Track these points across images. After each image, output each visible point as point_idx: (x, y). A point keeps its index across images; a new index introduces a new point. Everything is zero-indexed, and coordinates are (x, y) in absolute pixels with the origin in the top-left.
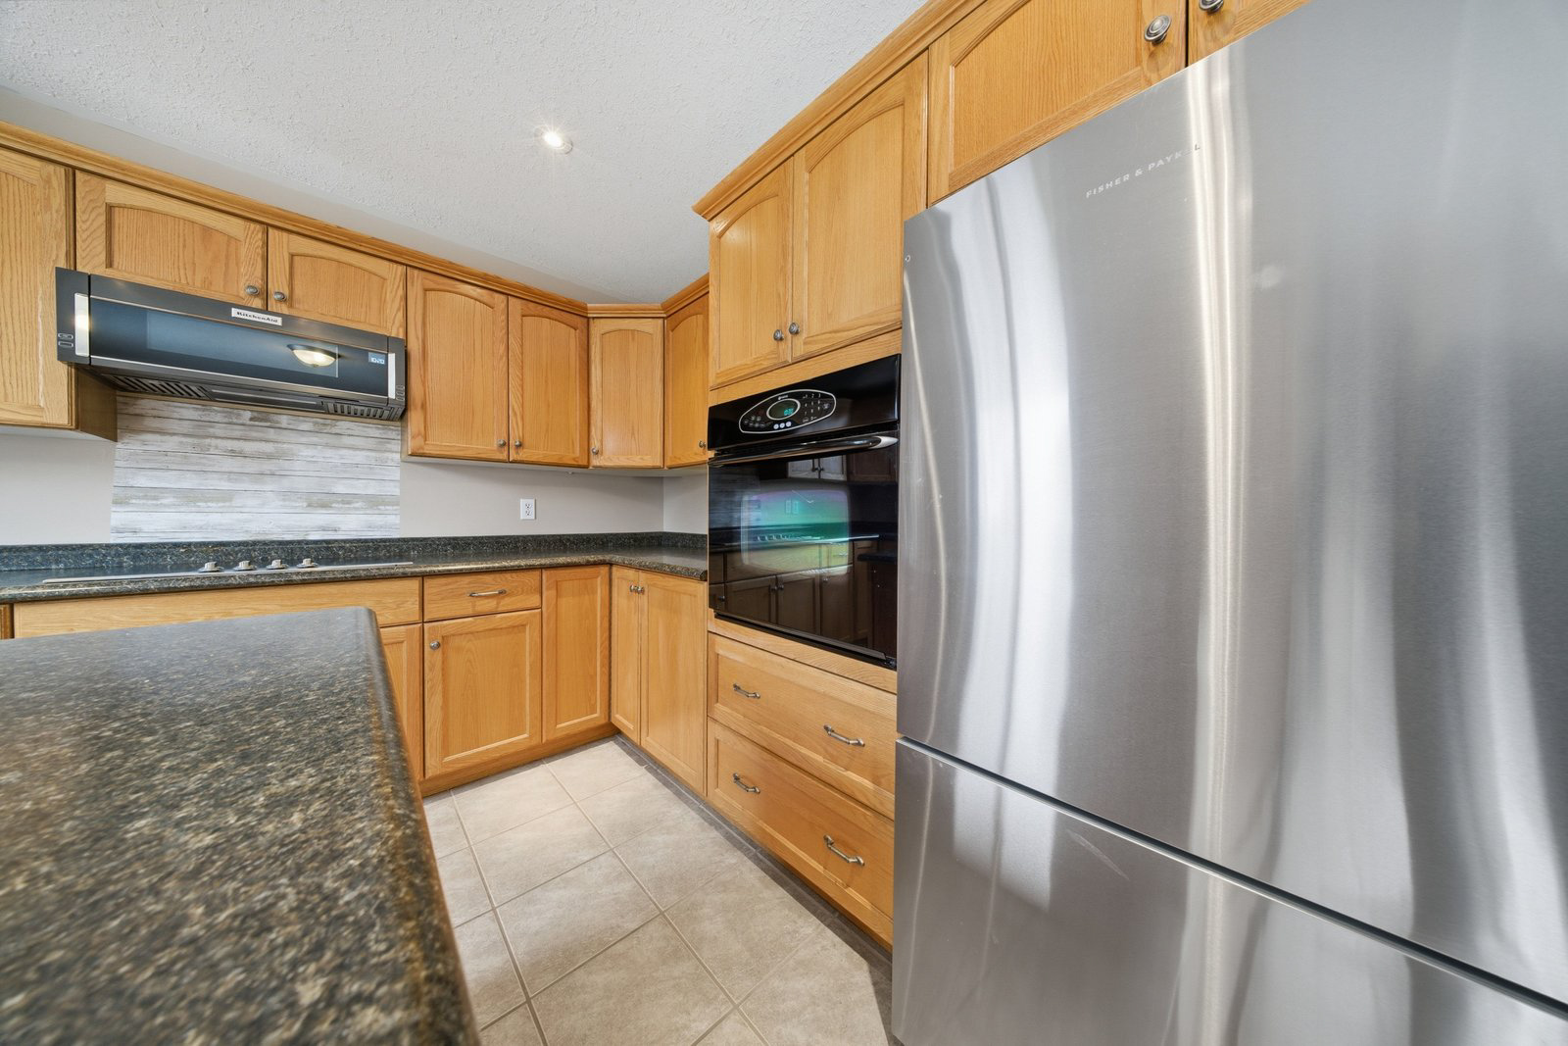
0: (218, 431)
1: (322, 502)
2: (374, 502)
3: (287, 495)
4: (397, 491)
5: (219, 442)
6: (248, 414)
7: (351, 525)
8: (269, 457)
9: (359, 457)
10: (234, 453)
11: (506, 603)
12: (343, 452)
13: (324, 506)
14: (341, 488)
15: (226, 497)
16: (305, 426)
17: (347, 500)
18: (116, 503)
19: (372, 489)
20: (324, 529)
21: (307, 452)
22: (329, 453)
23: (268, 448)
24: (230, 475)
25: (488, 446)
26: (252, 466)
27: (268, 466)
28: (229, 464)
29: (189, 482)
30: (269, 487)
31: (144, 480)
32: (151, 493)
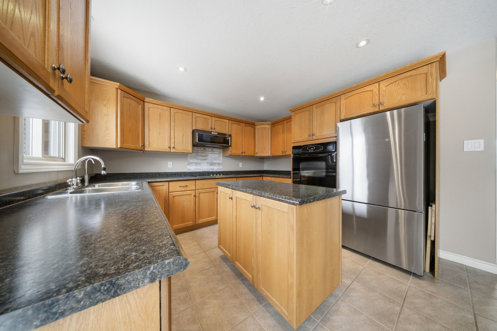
0: (199, 152)
1: (212, 164)
2: (219, 164)
3: (207, 163)
4: (221, 162)
5: (199, 154)
6: (203, 149)
7: (216, 168)
8: (205, 156)
9: (217, 155)
10: (201, 156)
12: (215, 155)
13: (212, 165)
14: (214, 162)
15: (200, 164)
16: (210, 150)
17: (215, 163)
18: (188, 165)
19: (218, 162)
20: (212, 169)
21: (210, 155)
22: (213, 155)
23: (205, 154)
24: (201, 160)
26: (203, 158)
27: (205, 158)
28: (201, 158)
29: (196, 161)
30: (205, 162)
31: (191, 161)
32: (192, 163)
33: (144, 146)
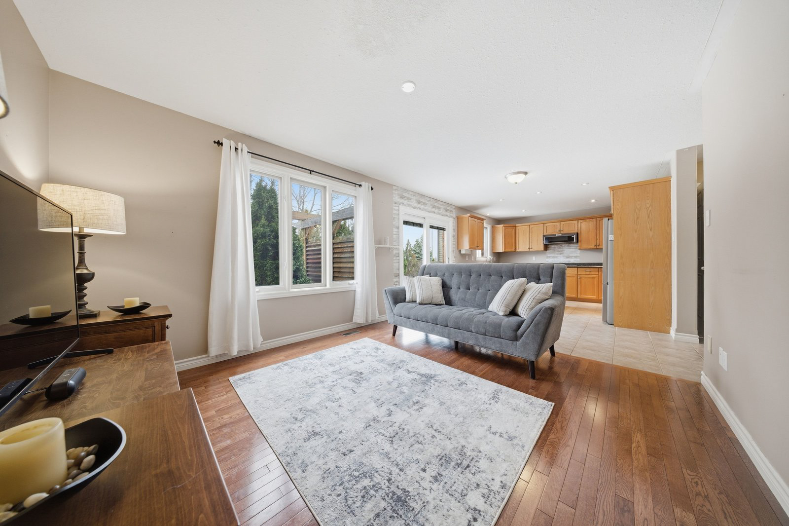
1: (568, 257)
2: (576, 257)
3: (563, 257)
4: (579, 255)
5: (556, 250)
7: (572, 261)
9: (573, 250)
10: (558, 251)
11: (591, 273)
15: (556, 257)
17: (571, 257)
19: (575, 255)
20: (568, 261)
21: (567, 250)
25: (592, 246)
26: (560, 253)
27: (562, 252)
28: (557, 253)
29: (553, 255)
30: (561, 255)
31: (549, 255)
32: (550, 257)
33: (516, 249)
